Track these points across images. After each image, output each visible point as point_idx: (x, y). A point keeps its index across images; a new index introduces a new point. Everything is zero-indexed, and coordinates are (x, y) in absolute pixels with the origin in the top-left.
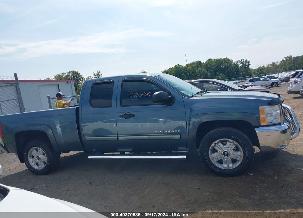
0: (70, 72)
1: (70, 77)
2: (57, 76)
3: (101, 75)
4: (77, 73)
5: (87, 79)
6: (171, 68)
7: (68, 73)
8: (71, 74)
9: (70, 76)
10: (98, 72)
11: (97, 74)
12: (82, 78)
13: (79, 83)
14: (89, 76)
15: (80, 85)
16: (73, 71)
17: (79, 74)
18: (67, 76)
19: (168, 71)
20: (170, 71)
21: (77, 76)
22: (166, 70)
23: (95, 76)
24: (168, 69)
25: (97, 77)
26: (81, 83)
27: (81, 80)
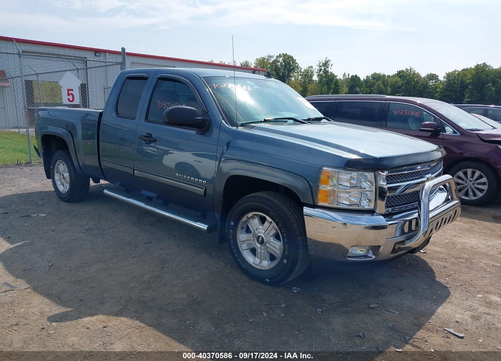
0: (280, 56)
1: (279, 64)
2: (260, 60)
3: (330, 66)
4: (292, 58)
5: (305, 70)
6: (467, 69)
7: (277, 56)
8: (281, 59)
9: (279, 61)
10: (327, 60)
11: (324, 64)
12: (297, 67)
13: (291, 76)
14: (310, 66)
15: (293, 79)
16: (286, 54)
17: (294, 61)
18: (275, 61)
19: (459, 73)
20: (464, 74)
21: (289, 63)
22: (455, 71)
23: (321, 66)
24: (460, 70)
25: (323, 68)
26: (295, 77)
27: (296, 71)
